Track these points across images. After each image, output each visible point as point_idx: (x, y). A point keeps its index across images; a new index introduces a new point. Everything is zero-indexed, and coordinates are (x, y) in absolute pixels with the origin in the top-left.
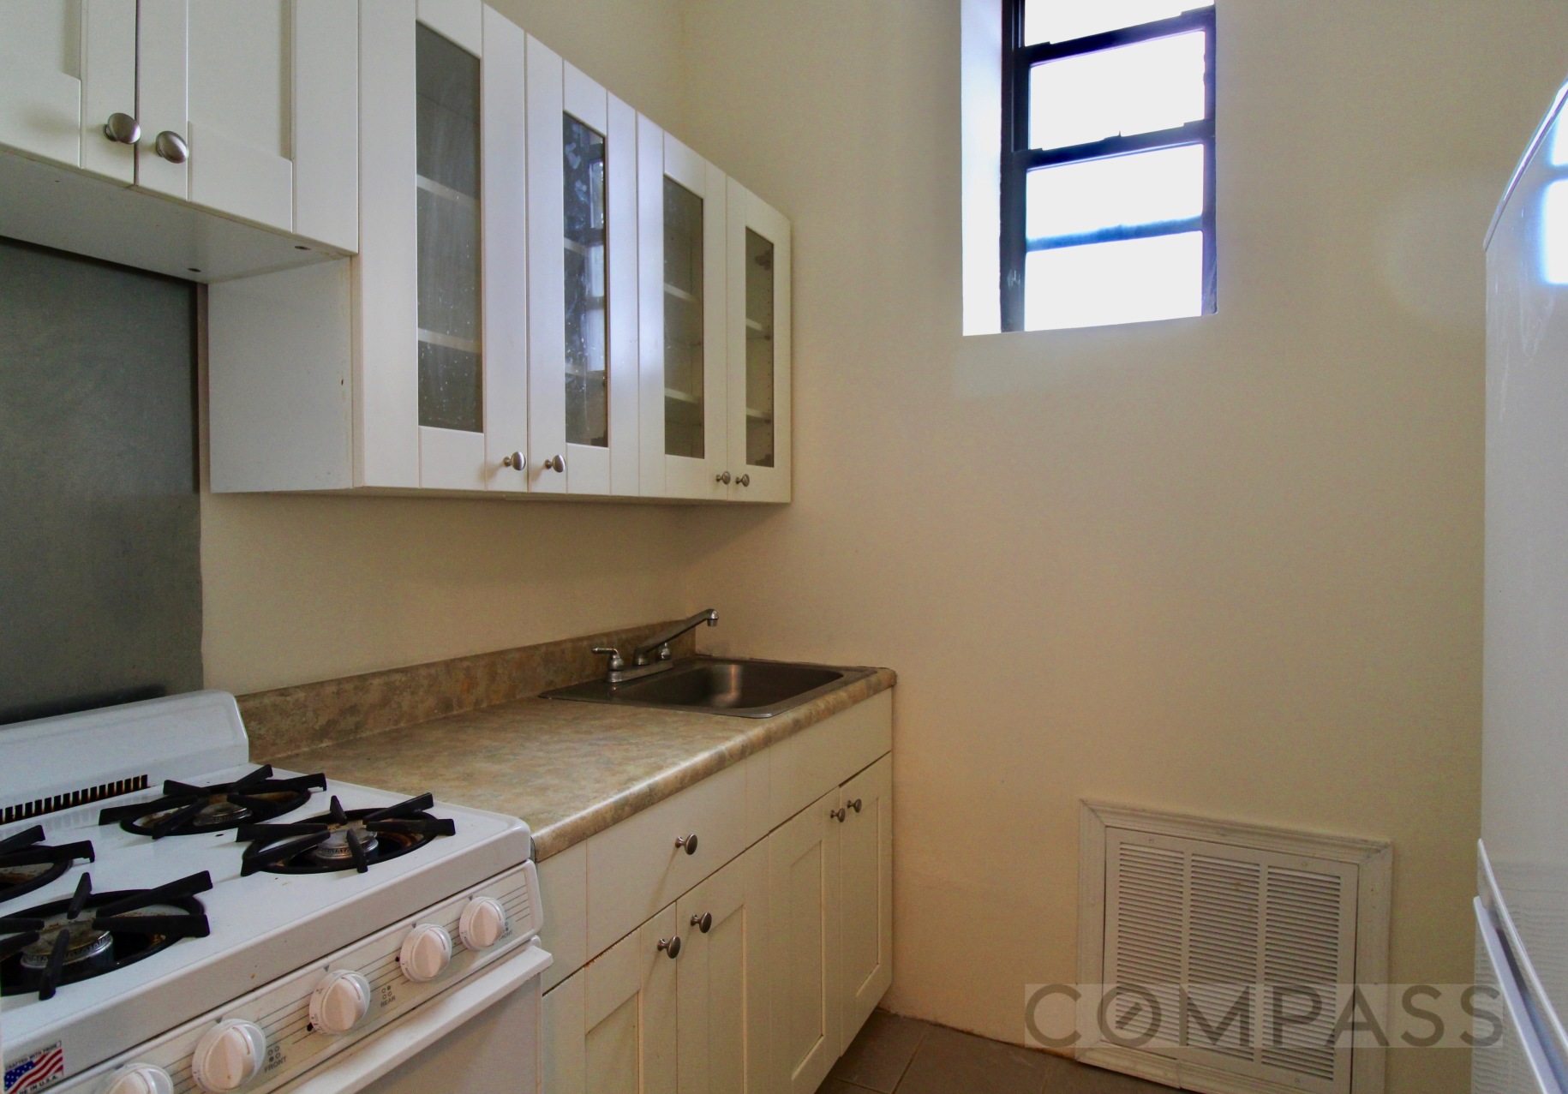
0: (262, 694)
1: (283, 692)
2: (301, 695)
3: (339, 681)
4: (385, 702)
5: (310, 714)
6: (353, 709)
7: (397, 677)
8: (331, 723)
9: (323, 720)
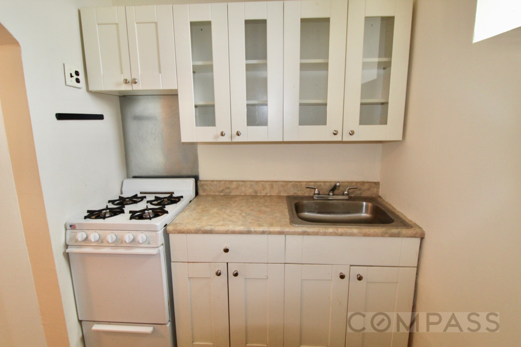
0: (208, 181)
1: (212, 181)
2: (216, 183)
3: (226, 181)
4: (237, 188)
5: (218, 187)
6: (229, 188)
7: (241, 183)
8: (223, 190)
9: (221, 189)
